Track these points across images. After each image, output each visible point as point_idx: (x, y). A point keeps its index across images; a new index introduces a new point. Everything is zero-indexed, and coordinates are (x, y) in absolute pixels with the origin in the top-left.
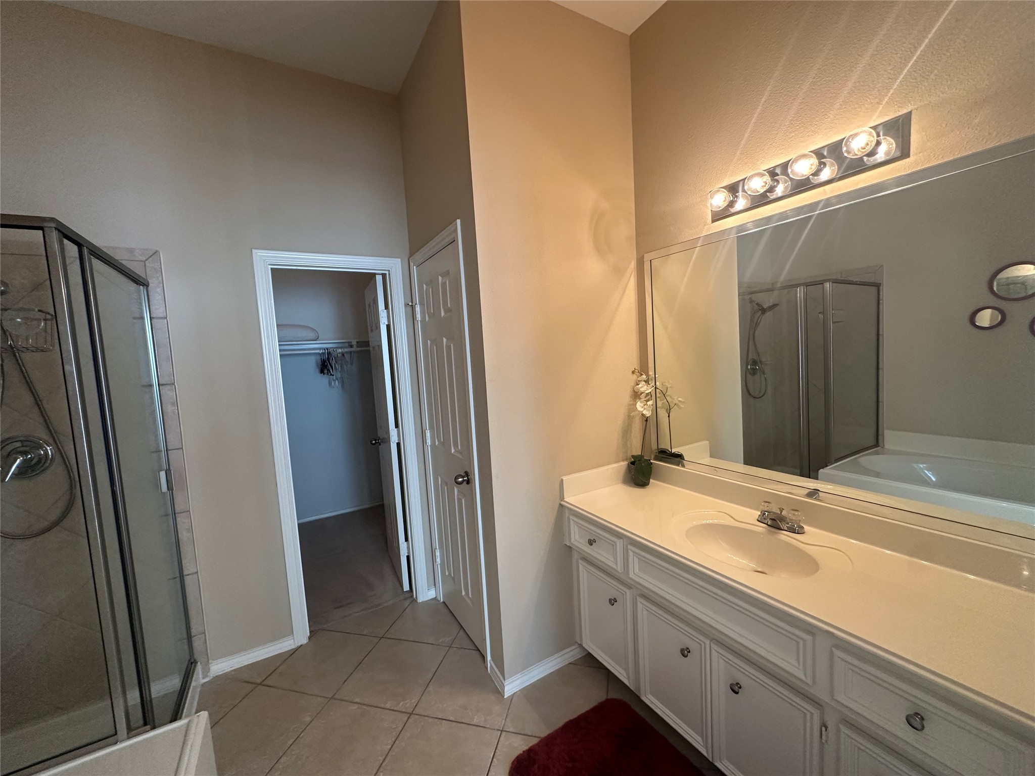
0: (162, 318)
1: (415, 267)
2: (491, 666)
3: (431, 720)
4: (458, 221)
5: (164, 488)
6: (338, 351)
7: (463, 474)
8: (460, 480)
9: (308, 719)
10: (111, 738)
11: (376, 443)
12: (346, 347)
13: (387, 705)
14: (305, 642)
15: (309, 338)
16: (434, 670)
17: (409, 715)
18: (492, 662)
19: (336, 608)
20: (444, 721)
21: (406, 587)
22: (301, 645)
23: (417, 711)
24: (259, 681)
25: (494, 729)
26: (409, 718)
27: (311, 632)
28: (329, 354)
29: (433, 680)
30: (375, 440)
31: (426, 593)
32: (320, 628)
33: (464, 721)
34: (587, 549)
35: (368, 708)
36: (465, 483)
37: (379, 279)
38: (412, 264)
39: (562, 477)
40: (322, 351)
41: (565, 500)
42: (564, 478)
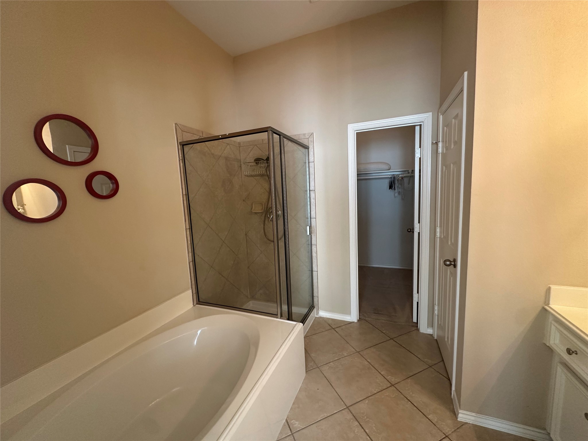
0: (312, 162)
1: (441, 116)
2: (454, 395)
3: (402, 396)
4: (466, 73)
5: (308, 234)
6: (399, 176)
7: (452, 260)
8: (448, 263)
9: (346, 354)
10: (274, 315)
11: (411, 231)
12: (406, 174)
13: (382, 373)
14: (356, 322)
15: (385, 169)
16: (415, 372)
17: (391, 385)
18: (455, 392)
19: (374, 313)
20: (410, 402)
21: (415, 320)
22: (354, 322)
23: (396, 386)
24: (334, 327)
25: (442, 431)
26: (390, 386)
27: (359, 318)
28: (394, 178)
29: (411, 377)
30: (410, 229)
31: (424, 328)
32: (364, 318)
33: (422, 411)
34: (566, 357)
35: (372, 368)
36: (452, 266)
37: (417, 129)
38: (440, 114)
39: (551, 286)
40: (390, 176)
41: (550, 305)
42: (553, 287)
